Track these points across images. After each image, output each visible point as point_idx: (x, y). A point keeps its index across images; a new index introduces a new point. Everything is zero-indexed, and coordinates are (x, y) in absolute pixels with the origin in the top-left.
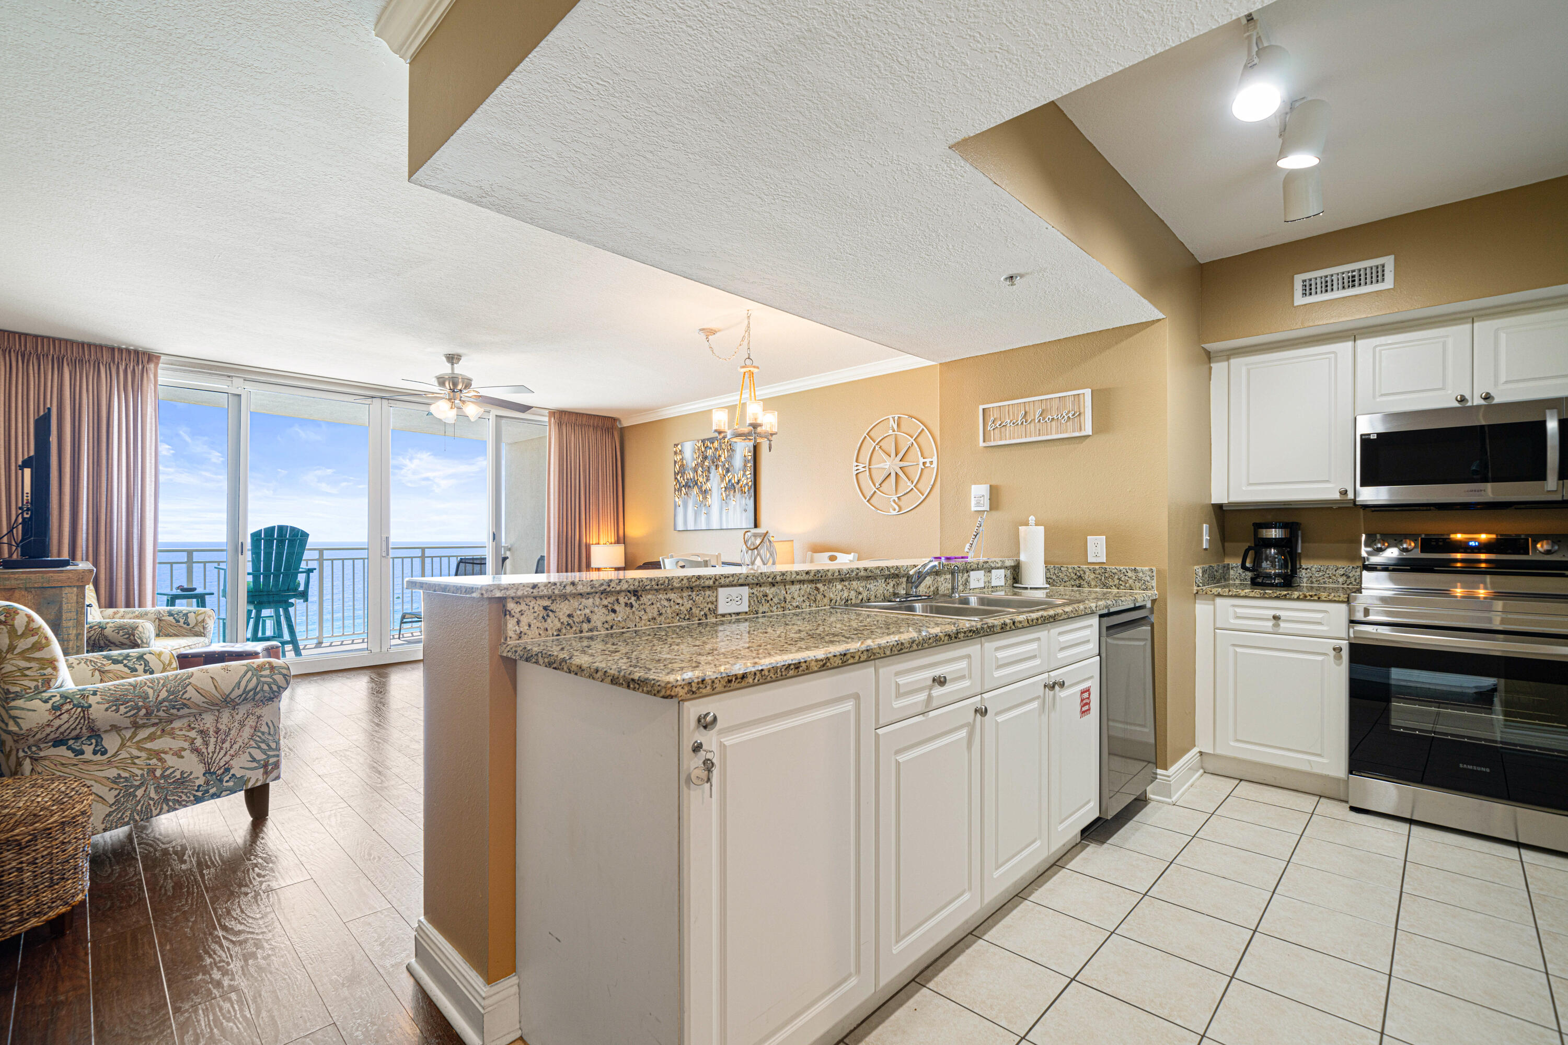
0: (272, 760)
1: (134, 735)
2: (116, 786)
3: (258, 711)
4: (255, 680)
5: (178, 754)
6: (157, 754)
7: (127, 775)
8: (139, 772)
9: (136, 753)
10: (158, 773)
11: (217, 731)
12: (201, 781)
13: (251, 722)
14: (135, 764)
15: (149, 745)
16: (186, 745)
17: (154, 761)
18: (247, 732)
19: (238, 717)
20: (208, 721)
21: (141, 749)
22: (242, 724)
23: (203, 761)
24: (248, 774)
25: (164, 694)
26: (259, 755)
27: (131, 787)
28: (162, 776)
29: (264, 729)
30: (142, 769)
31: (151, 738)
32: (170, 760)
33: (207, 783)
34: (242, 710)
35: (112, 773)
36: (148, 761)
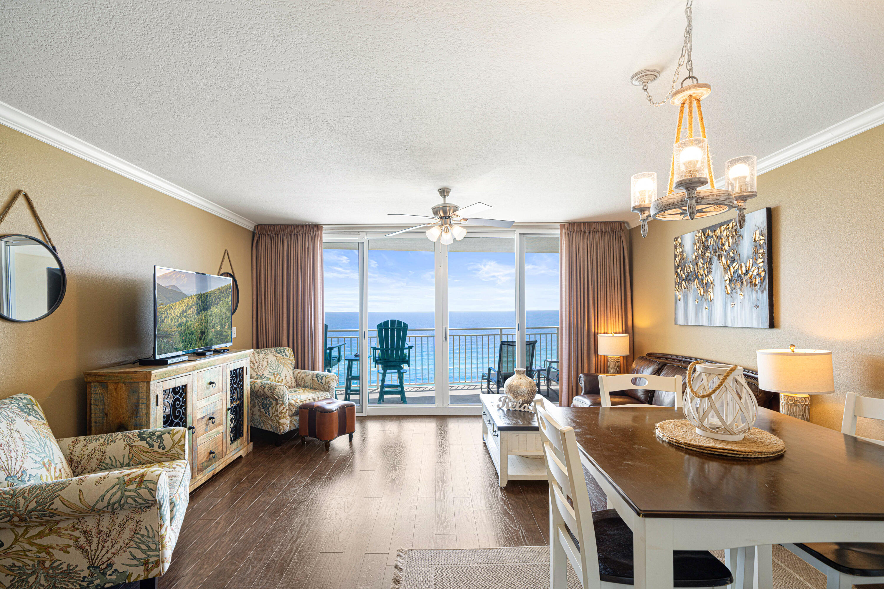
0: (152, 560)
1: (26, 532)
2: (11, 573)
3: (137, 517)
4: (119, 494)
5: (65, 550)
6: (46, 549)
7: (20, 564)
8: (31, 563)
9: (27, 546)
10: (47, 564)
11: (99, 532)
12: (86, 573)
13: (131, 525)
14: (27, 556)
15: (38, 541)
16: (71, 542)
17: (43, 554)
18: (127, 534)
19: (118, 521)
20: (91, 523)
21: (32, 544)
22: (122, 527)
23: (86, 557)
24: (130, 570)
25: (33, 505)
26: (140, 555)
27: (24, 574)
28: (51, 567)
29: (143, 532)
30: (33, 561)
31: (41, 535)
32: (58, 555)
33: (91, 575)
34: (122, 516)
35: (8, 562)
36: (38, 554)
